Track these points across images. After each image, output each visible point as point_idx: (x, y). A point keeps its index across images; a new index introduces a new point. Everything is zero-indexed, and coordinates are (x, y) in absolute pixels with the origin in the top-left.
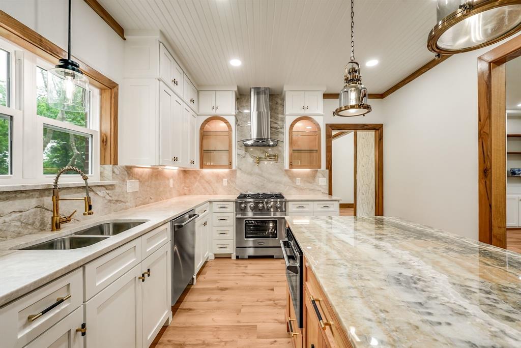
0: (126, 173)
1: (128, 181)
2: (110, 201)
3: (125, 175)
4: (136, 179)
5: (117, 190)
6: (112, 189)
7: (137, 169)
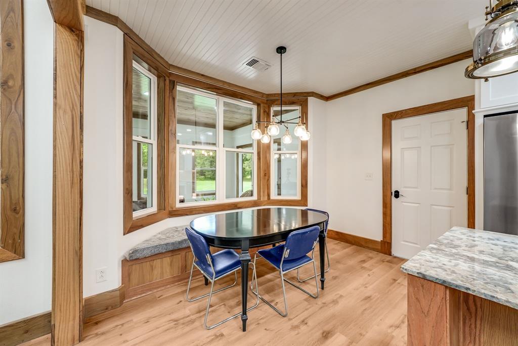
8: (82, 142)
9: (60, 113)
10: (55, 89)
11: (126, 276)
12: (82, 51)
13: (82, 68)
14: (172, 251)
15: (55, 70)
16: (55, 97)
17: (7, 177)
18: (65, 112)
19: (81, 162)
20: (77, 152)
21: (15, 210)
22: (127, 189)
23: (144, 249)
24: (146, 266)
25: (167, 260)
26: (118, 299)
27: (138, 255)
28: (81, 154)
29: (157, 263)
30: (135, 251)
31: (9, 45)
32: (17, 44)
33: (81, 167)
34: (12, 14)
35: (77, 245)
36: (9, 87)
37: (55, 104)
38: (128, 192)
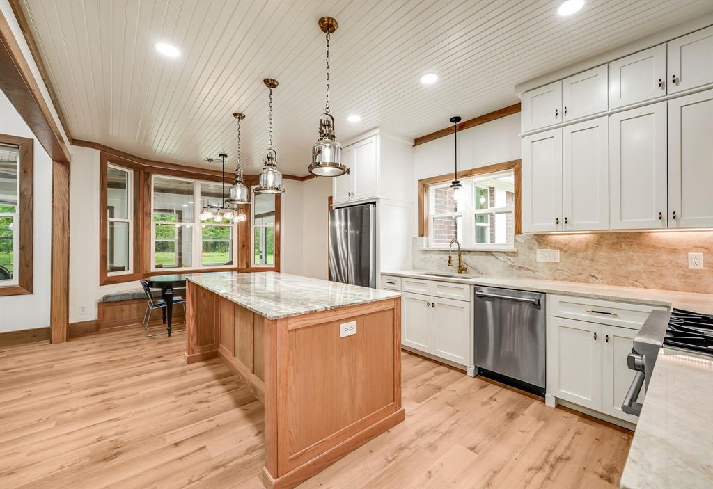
0: (535, 241)
1: (537, 250)
2: (511, 266)
3: (533, 243)
4: (555, 248)
5: (521, 257)
6: (514, 256)
7: (554, 237)
8: (69, 226)
9: (56, 210)
10: (53, 197)
11: (101, 313)
12: (69, 174)
13: (69, 183)
14: (139, 299)
15: (53, 186)
16: (53, 202)
17: (23, 247)
18: (58, 210)
19: (68, 238)
20: (66, 233)
21: (27, 266)
22: (103, 255)
23: (115, 296)
24: (117, 308)
25: (134, 306)
26: (94, 327)
27: (110, 300)
28: (68, 233)
29: (126, 307)
30: (108, 296)
31: (25, 172)
32: (29, 171)
33: (69, 241)
34: (27, 154)
35: (66, 286)
36: (25, 196)
37: (53, 206)
38: (103, 258)
